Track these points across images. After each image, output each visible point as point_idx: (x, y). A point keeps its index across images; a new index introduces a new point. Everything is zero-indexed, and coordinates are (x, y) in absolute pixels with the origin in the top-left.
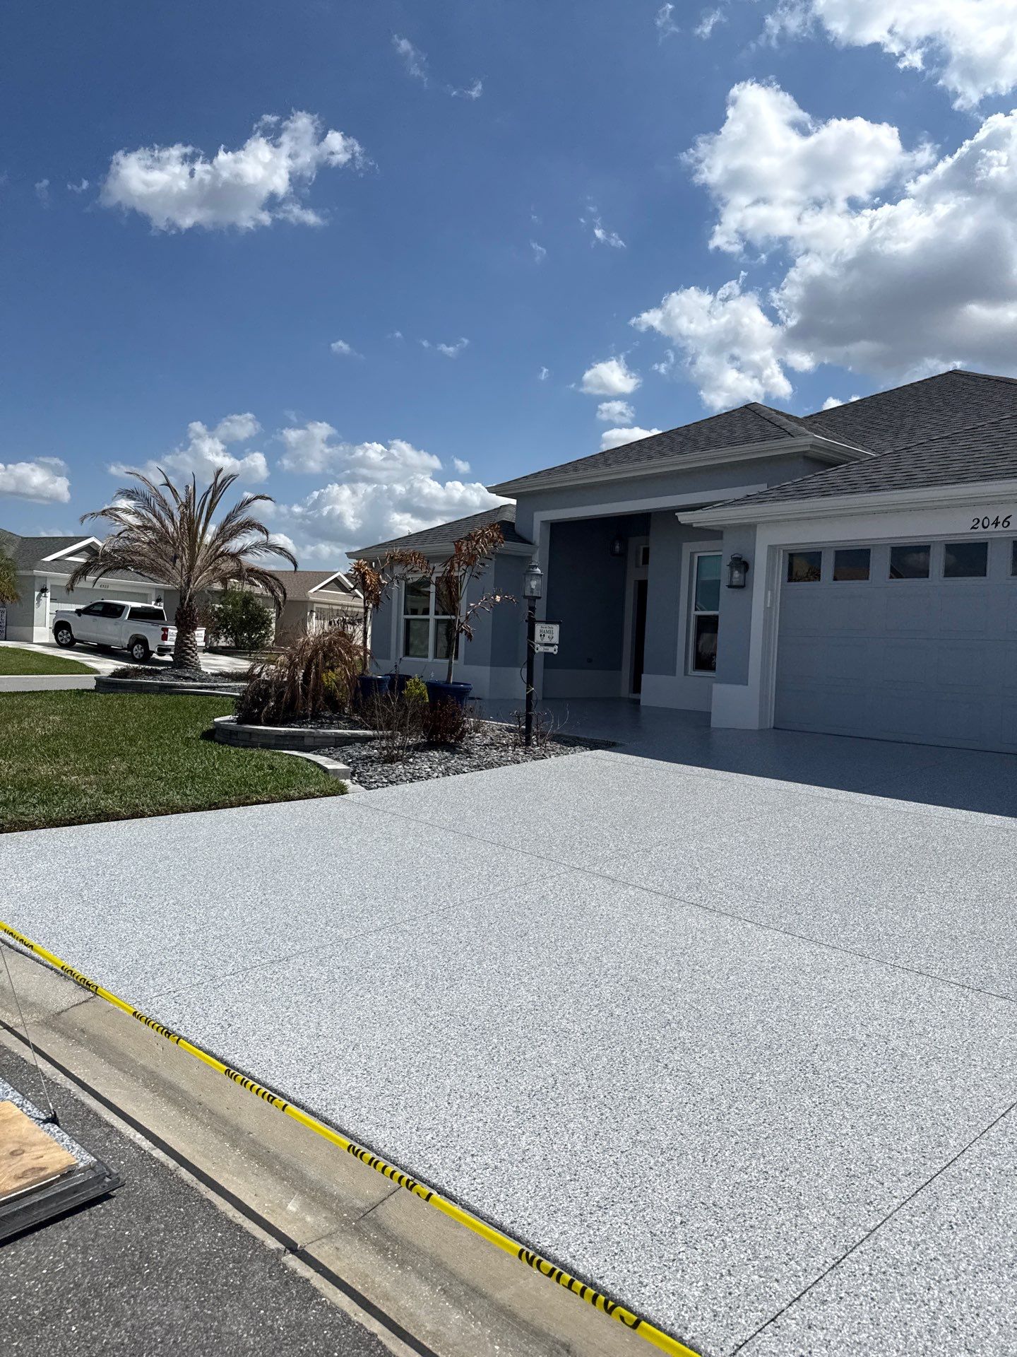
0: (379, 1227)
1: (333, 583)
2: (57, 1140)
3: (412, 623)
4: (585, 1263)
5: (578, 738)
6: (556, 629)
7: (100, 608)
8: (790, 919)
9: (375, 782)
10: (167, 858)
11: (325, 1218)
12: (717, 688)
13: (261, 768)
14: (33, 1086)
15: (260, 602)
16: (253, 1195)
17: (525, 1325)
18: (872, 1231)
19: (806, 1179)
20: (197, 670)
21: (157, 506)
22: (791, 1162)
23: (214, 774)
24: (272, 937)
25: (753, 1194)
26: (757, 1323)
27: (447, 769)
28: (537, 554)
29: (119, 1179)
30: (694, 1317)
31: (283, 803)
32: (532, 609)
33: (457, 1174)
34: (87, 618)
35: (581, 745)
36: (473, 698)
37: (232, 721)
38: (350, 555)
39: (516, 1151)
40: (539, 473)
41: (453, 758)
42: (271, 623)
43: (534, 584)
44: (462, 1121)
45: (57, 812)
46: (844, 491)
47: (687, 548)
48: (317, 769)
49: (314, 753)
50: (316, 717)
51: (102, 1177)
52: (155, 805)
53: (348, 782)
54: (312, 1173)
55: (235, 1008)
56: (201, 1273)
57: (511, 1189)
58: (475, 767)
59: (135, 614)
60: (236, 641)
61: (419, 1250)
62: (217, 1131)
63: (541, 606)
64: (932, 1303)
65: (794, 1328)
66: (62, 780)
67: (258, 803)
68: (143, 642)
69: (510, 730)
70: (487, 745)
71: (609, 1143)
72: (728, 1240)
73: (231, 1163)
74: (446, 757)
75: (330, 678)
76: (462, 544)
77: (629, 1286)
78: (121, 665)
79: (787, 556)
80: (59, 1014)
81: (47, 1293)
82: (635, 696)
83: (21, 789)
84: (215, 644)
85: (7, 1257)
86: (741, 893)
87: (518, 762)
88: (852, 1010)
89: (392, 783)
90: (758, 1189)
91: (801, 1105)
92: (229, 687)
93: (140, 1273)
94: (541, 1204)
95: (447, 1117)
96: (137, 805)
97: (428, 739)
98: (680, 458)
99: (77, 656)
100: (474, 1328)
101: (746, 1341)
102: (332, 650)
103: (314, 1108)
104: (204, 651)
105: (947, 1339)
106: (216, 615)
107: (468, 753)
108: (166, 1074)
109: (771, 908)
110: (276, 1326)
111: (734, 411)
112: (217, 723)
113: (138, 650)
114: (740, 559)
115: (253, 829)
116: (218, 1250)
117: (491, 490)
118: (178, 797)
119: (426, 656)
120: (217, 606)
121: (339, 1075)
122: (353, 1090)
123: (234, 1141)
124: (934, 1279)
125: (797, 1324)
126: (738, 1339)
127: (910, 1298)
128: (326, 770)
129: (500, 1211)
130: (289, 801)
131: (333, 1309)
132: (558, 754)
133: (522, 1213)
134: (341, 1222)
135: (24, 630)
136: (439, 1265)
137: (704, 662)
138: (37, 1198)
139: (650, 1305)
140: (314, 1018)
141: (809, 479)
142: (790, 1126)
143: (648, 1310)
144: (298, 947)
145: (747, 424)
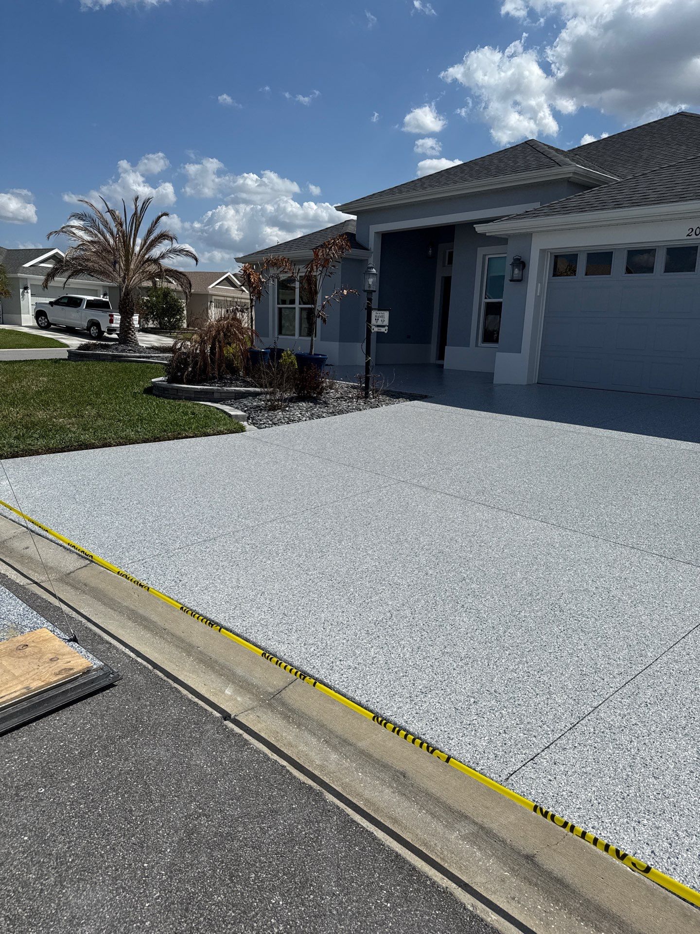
0: (283, 704)
1: (225, 281)
2: (78, 652)
3: (283, 310)
4: (414, 726)
5: (401, 393)
6: (386, 314)
7: (66, 301)
8: (545, 512)
9: (264, 424)
10: (129, 474)
11: (249, 698)
12: (500, 356)
13: (186, 414)
14: (58, 619)
15: (175, 295)
16: (203, 685)
17: (377, 761)
18: (595, 708)
19: (554, 676)
20: (136, 345)
21: (100, 225)
22: (545, 666)
23: (155, 418)
24: (203, 525)
25: (520, 685)
26: (522, 761)
27: (312, 415)
28: (372, 257)
29: (119, 675)
30: (482, 758)
31: (203, 438)
32: (370, 299)
33: (331, 672)
34: (57, 308)
35: (403, 397)
36: (327, 365)
37: (164, 381)
38: (238, 260)
39: (368, 658)
40: (374, 195)
41: (315, 408)
42: (184, 310)
43: (371, 281)
44: (333, 639)
45: (52, 443)
46: (596, 208)
47: (481, 251)
48: (224, 415)
49: (221, 404)
50: (221, 379)
51: (108, 674)
52: (118, 438)
53: (245, 423)
54: (239, 671)
55: (183, 570)
56: (175, 730)
57: (365, 681)
58: (331, 413)
59: (91, 305)
60: (160, 323)
61: (309, 717)
62: (177, 647)
63: (375, 297)
64: (632, 750)
65: (545, 764)
66: (54, 422)
67: (186, 437)
68: (97, 324)
69: (354, 387)
70: (339, 398)
71: (427, 653)
72: (504, 712)
73: (187, 666)
74: (311, 407)
75: (230, 350)
76: (319, 252)
77: (441, 739)
78: (85, 341)
79: (553, 258)
80: (69, 574)
81: (81, 741)
82: (440, 362)
83: (27, 428)
84: (146, 326)
85: (55, 720)
86: (513, 497)
87: (360, 410)
88: (586, 571)
89: (275, 424)
90: (524, 683)
91: (551, 631)
92: (159, 357)
93: (138, 730)
94: (385, 690)
95: (324, 637)
96: (106, 439)
97: (298, 394)
98: (476, 183)
99: (52, 335)
100: (346, 763)
101: (515, 772)
102: (230, 331)
103: (239, 631)
104: (139, 331)
105: (642, 771)
106: (145, 304)
107: (326, 404)
108: (141, 611)
109: (533, 506)
110: (223, 761)
111: (517, 146)
112: (154, 382)
113: (92, 330)
114: (520, 259)
115: (184, 455)
116: (184, 717)
117: (338, 209)
118: (133, 433)
119: (294, 335)
120: (146, 298)
121: (253, 611)
122: (262, 620)
123: (189, 652)
124: (635, 736)
125: (547, 762)
126: (510, 770)
127: (619, 747)
128: (230, 416)
129: (359, 694)
130: (207, 436)
131: (258, 752)
132: (387, 404)
133: (373, 696)
134: (260, 701)
135: (15, 316)
136: (322, 726)
137: (491, 336)
138: (69, 686)
139: (455, 751)
140: (235, 575)
141: (570, 199)
142: (544, 644)
143: (454, 753)
144: (221, 532)
145: (526, 157)
